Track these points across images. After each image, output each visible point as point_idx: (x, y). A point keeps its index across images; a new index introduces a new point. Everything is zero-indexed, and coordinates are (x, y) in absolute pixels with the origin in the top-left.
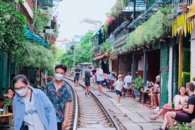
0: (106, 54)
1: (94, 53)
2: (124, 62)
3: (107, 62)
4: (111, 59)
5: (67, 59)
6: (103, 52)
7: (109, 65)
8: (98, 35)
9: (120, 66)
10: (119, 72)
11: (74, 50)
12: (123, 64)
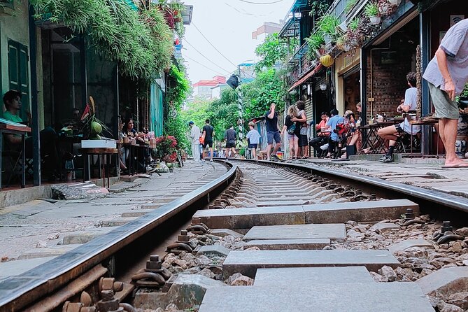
0: (324, 58)
1: (289, 74)
2: (384, 68)
3: (330, 85)
4: (341, 75)
5: (222, 115)
6: (315, 54)
7: (334, 92)
8: (297, 20)
9: (370, 81)
10: (370, 100)
11: (239, 87)
12: (379, 75)
